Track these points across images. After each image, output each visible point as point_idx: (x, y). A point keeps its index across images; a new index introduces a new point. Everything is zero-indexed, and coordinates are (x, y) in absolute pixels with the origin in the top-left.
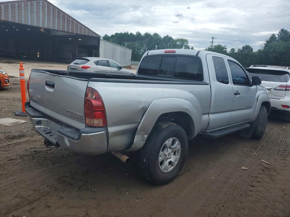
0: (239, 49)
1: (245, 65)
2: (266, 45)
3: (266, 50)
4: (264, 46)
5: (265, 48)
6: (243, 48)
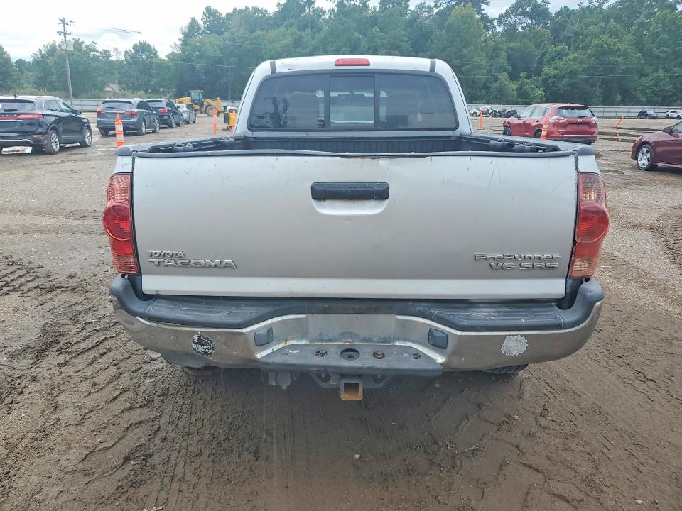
0: (126, 52)
1: (148, 90)
2: (185, 43)
3: (187, 53)
4: (179, 43)
5: (183, 50)
6: (135, 47)
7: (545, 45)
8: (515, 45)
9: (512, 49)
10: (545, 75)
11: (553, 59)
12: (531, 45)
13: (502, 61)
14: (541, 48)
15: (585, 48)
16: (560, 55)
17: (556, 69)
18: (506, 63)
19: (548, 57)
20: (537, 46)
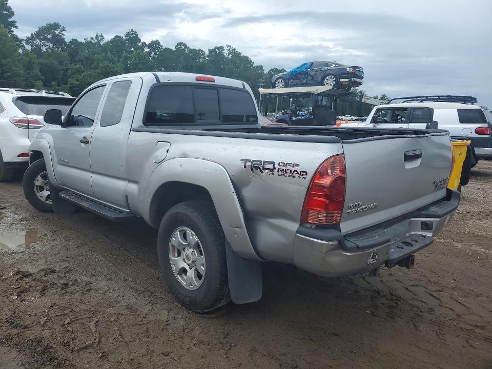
7: (67, 63)
8: (44, 61)
9: (42, 64)
10: (71, 84)
11: (74, 73)
12: (56, 62)
13: (36, 71)
14: (64, 65)
15: (95, 68)
16: (79, 72)
17: (77, 80)
18: (39, 74)
19: (70, 72)
20: (61, 63)
